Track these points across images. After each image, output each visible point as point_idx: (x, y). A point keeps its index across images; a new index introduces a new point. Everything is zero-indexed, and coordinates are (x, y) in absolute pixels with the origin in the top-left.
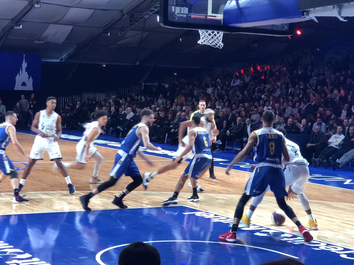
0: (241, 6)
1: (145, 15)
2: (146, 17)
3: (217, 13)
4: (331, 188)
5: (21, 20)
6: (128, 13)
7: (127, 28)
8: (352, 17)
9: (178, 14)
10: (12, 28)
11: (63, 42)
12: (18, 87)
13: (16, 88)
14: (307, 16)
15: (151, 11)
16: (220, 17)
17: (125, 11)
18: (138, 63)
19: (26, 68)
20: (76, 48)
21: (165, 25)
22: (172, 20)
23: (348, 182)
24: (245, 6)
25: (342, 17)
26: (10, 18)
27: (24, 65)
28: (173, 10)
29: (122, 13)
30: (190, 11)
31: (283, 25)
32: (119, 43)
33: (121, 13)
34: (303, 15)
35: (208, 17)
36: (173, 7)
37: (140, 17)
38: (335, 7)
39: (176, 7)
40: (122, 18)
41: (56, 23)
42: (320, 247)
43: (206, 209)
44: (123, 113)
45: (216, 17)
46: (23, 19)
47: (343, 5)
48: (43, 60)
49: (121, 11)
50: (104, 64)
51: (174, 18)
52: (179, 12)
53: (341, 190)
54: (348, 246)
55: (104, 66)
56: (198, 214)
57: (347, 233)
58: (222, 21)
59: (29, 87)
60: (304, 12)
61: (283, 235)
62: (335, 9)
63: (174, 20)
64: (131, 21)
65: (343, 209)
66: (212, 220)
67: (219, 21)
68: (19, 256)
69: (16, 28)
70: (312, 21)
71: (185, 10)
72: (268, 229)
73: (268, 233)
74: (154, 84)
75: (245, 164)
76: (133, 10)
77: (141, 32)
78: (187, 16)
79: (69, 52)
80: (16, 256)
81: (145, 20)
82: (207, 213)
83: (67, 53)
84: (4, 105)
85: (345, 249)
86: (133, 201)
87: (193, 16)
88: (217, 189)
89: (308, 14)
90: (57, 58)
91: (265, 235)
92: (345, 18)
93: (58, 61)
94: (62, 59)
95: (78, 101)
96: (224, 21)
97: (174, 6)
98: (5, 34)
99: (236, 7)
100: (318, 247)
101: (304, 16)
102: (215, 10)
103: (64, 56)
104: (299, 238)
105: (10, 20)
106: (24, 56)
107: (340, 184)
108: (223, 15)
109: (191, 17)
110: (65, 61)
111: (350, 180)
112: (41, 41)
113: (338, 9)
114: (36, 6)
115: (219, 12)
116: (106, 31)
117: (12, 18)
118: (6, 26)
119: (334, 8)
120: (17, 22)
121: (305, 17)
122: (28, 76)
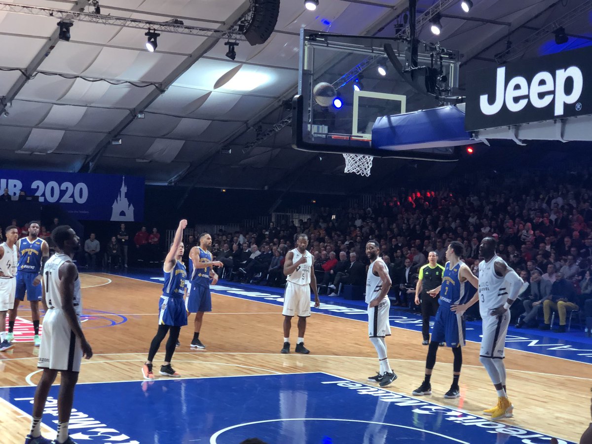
0: (394, 124)
1: (276, 128)
2: (277, 130)
3: (364, 132)
4: (513, 351)
5: (121, 133)
6: (254, 125)
7: (253, 144)
8: (533, 140)
9: (315, 133)
10: (109, 143)
11: (172, 161)
12: (115, 217)
13: (112, 219)
14: (476, 138)
15: (283, 123)
16: (367, 137)
17: (251, 122)
18: (266, 188)
19: (126, 193)
20: (188, 169)
21: (298, 147)
22: (307, 142)
23: (533, 343)
24: (399, 124)
25: (520, 140)
26: (108, 131)
27: (124, 189)
28: (309, 129)
29: (247, 124)
30: (329, 131)
31: (446, 149)
32: (242, 162)
33: (245, 125)
34: (472, 136)
35: (353, 138)
36: (309, 126)
37: (269, 130)
38: (511, 128)
39: (313, 125)
40: (246, 131)
41: (163, 137)
42: (496, 430)
43: (351, 378)
44: (247, 251)
45: (362, 137)
46: (122, 133)
47: (520, 126)
48: (147, 183)
49: (246, 122)
50: (224, 189)
51: (310, 138)
52: (316, 132)
53: (525, 354)
54: (533, 429)
55: (224, 191)
56: (341, 384)
57: (532, 411)
58: (370, 142)
59: (130, 217)
60: (472, 133)
61: (449, 413)
62: (511, 130)
63: (310, 142)
64: (258, 135)
65: (527, 380)
66: (359, 392)
67: (367, 142)
68: (113, 438)
69: (114, 143)
70: (483, 143)
71: (325, 129)
72: (431, 405)
73: (430, 410)
74: (287, 214)
75: (402, 318)
76: (260, 121)
77: (269, 149)
78: (326, 136)
79: (180, 173)
80: (110, 437)
81: (276, 134)
82: (352, 382)
83: (178, 175)
84: (97, 240)
85: (529, 433)
86: (258, 365)
87: (334, 136)
88: (365, 351)
89: (477, 136)
90: (165, 181)
91: (427, 412)
92: (524, 141)
93: (166, 184)
94: (170, 183)
95: (191, 235)
96: (372, 143)
97: (309, 123)
98: (100, 151)
99: (388, 126)
100: (494, 429)
101: (473, 138)
102: (362, 129)
103: (173, 179)
104: (469, 417)
105: (106, 134)
106: (124, 178)
107: (524, 346)
108: (371, 135)
109: (331, 137)
110: (175, 184)
111: (536, 341)
112: (145, 159)
113: (514, 130)
114: (139, 116)
115: (366, 131)
116: (226, 148)
117: (110, 131)
118: (102, 141)
119: (509, 129)
120: (115, 136)
121: (474, 140)
122: (128, 203)
